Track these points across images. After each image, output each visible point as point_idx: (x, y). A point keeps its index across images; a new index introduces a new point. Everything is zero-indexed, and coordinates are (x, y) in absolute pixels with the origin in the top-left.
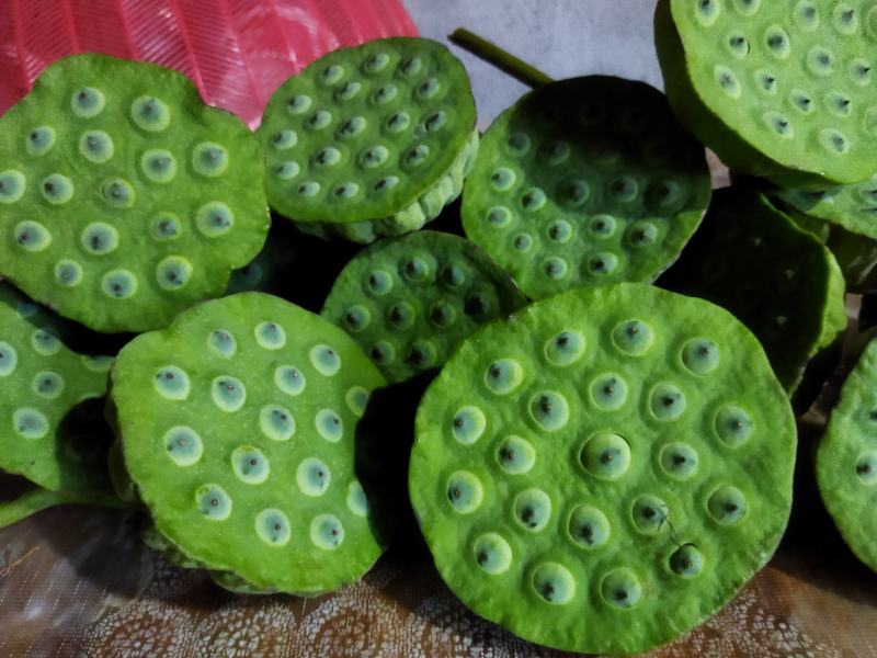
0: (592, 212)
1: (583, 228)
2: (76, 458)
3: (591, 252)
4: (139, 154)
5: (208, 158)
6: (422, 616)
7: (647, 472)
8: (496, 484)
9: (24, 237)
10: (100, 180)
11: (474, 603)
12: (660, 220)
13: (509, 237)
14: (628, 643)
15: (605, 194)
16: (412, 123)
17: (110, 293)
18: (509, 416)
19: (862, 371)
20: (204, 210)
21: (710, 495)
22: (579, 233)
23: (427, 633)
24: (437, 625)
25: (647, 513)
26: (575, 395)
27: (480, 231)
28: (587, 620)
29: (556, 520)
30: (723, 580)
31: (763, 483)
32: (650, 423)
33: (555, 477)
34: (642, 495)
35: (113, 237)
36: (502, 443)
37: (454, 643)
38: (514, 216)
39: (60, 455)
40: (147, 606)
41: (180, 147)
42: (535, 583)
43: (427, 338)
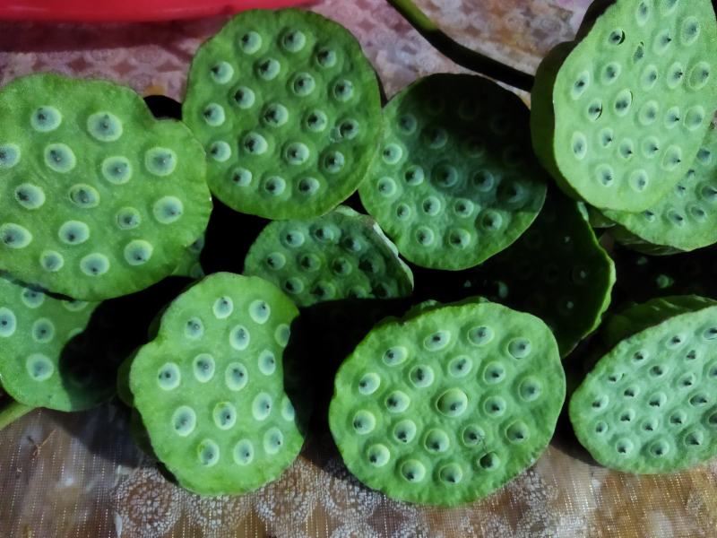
0: (456, 196)
1: (449, 206)
2: (78, 385)
3: (452, 226)
4: (99, 162)
5: (160, 161)
6: (328, 472)
7: (475, 411)
8: (383, 417)
9: (9, 239)
10: (67, 187)
11: (366, 480)
12: (505, 213)
13: (393, 206)
14: (452, 502)
15: (469, 181)
16: (329, 125)
17: (89, 273)
18: (396, 379)
19: (611, 356)
20: (159, 204)
21: (509, 426)
22: (446, 209)
23: (332, 484)
24: (338, 478)
25: (473, 436)
26: (439, 368)
27: (371, 197)
28: (430, 488)
29: (418, 438)
30: (508, 472)
31: (541, 422)
32: (482, 384)
33: (420, 413)
34: (469, 425)
35: (85, 230)
36: (390, 395)
37: (349, 491)
38: (398, 187)
39: (67, 385)
40: (148, 473)
41: (133, 152)
42: (403, 471)
43: (329, 281)
